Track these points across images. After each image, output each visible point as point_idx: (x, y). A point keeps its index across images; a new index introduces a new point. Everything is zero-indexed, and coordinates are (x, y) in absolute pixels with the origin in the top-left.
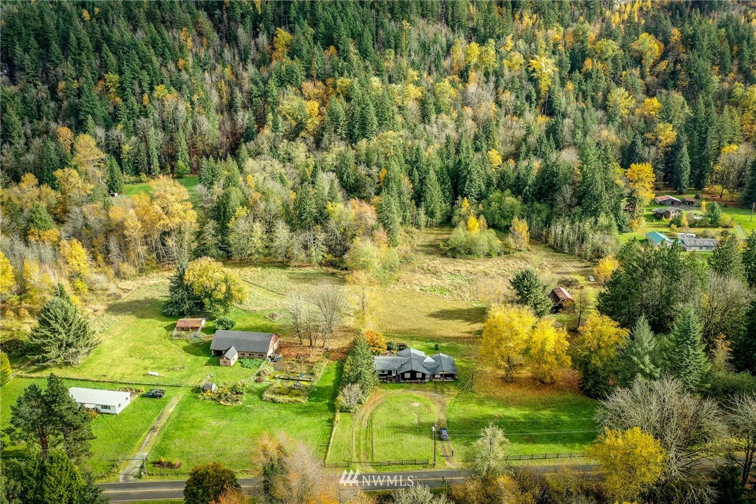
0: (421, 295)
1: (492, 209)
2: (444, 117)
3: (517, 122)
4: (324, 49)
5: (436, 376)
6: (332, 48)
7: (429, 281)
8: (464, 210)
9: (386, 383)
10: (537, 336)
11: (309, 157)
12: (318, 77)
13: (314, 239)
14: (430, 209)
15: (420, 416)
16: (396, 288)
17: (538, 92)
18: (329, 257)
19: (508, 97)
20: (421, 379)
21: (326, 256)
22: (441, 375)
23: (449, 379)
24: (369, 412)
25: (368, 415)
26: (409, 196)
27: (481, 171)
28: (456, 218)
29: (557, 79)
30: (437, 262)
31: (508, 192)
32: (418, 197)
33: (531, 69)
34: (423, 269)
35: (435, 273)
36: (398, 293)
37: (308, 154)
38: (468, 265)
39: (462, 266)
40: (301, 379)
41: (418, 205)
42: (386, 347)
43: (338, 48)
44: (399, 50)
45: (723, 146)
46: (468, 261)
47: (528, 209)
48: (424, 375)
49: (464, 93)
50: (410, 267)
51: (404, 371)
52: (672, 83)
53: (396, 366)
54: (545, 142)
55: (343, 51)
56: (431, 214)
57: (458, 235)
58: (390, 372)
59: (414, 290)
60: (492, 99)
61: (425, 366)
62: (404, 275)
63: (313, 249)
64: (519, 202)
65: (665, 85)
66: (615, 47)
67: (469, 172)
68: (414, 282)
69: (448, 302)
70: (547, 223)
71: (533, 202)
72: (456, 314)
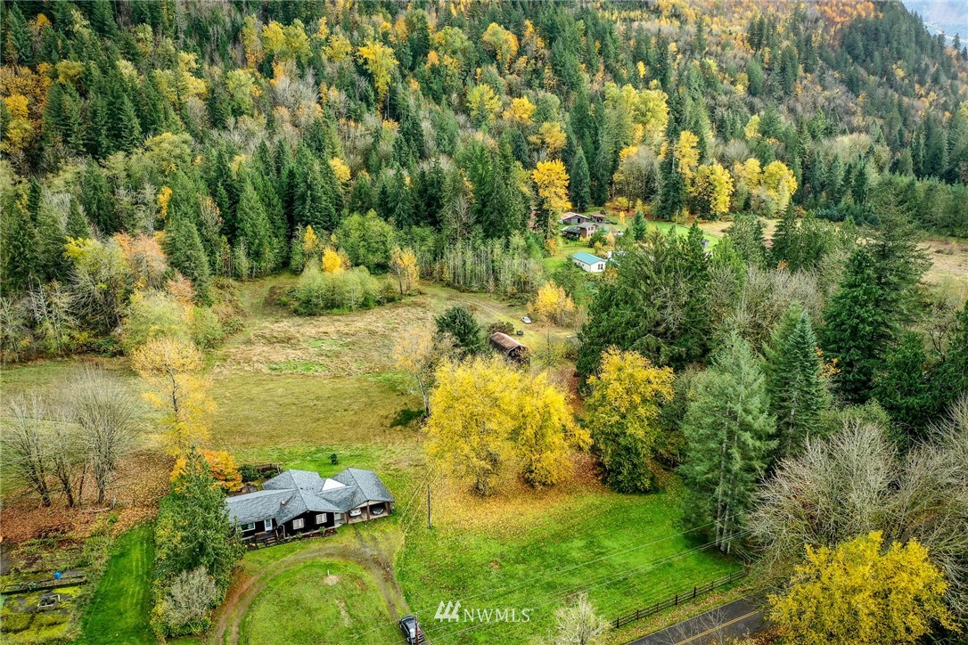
0: (275, 378)
1: (351, 240)
2: (247, 122)
3: (356, 128)
4: (28, 19)
5: (353, 514)
6: (42, 18)
7: (280, 355)
8: (308, 245)
9: (257, 548)
10: (531, 404)
11: (20, 182)
12: (21, 62)
13: (49, 306)
14: (254, 248)
15: (349, 602)
16: (225, 372)
17: (376, 91)
18: (83, 337)
19: (334, 95)
20: (326, 525)
21: (76, 334)
22: (363, 509)
23: (380, 514)
24: (236, 622)
25: (235, 629)
26: (217, 229)
27: (327, 186)
28: (297, 260)
29: (397, 74)
30: (287, 325)
31: (372, 213)
32: (231, 230)
33: (361, 61)
34: (263, 337)
35: (287, 340)
36: (232, 380)
37: (16, 177)
38: (337, 324)
39: (329, 325)
40: (56, 582)
41: (232, 242)
42: (239, 477)
43: (52, 19)
44: (160, 28)
45: (621, 148)
46: (336, 318)
47: (405, 236)
48: (330, 516)
49: (272, 90)
50: (239, 337)
51: (291, 516)
52: (538, 82)
53: (272, 510)
54: (406, 148)
55: (63, 21)
56: (255, 255)
57: (312, 279)
58: (260, 526)
59: (258, 372)
60: (314, 97)
61: (329, 497)
62: (234, 350)
63: (47, 324)
64: (391, 228)
65: (529, 85)
66: (463, 36)
67: (309, 187)
68: (255, 359)
69: (325, 382)
70: (437, 254)
71: (410, 226)
72: (345, 399)
